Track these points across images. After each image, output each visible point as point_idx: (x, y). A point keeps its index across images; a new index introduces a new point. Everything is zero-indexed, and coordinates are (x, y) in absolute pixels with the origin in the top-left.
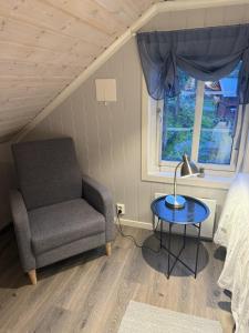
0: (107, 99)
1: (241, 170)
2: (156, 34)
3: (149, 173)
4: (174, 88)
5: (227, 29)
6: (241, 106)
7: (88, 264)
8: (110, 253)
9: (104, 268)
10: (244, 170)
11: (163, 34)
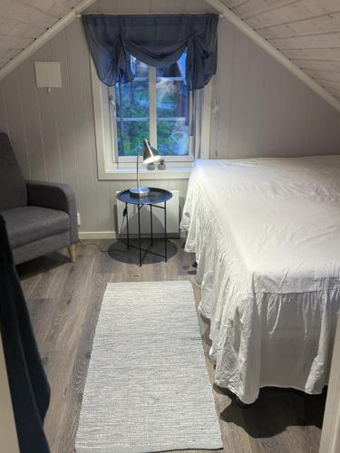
0: (50, 86)
1: (199, 157)
2: (103, 17)
3: (108, 171)
4: (126, 73)
5: (171, 17)
6: (191, 92)
7: (52, 270)
8: (74, 260)
9: (72, 270)
10: (202, 156)
11: (111, 17)
